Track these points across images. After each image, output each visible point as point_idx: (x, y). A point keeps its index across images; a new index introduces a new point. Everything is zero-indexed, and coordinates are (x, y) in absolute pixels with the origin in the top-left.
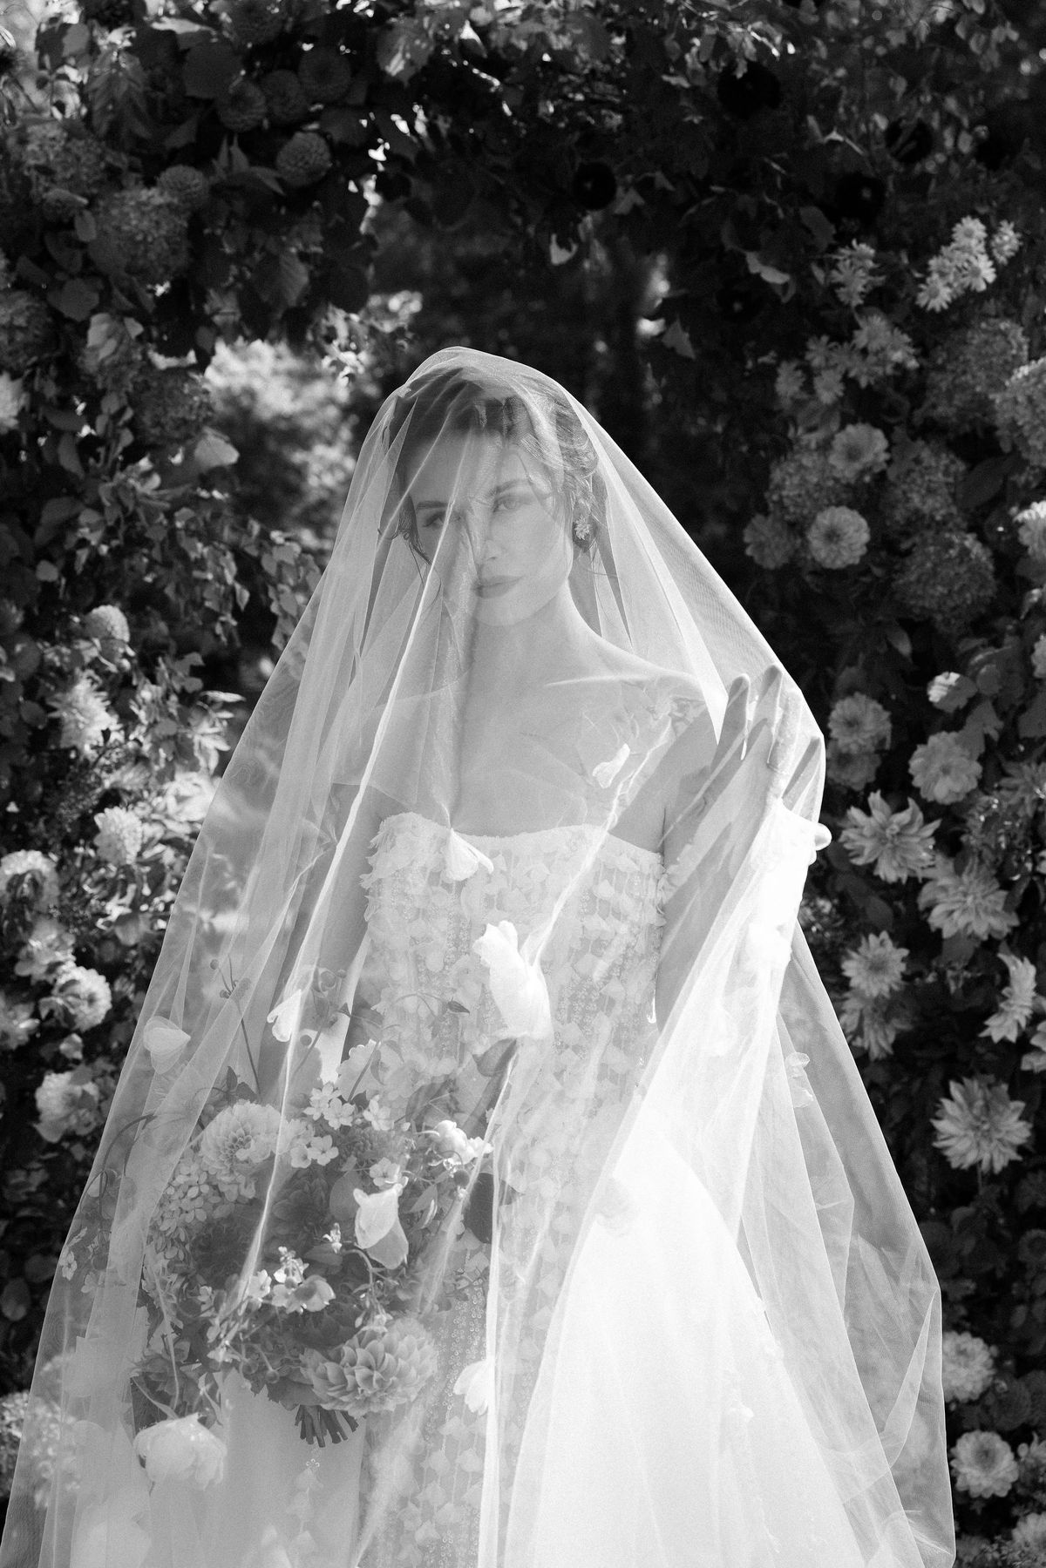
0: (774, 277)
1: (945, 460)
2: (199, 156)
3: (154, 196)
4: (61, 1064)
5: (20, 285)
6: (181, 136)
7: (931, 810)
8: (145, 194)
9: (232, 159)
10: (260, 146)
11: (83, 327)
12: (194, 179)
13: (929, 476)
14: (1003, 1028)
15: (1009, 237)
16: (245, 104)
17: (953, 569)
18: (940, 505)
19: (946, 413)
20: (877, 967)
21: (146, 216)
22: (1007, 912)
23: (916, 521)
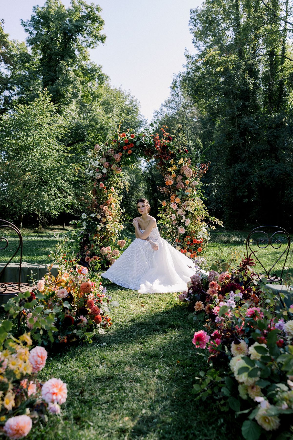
0: (165, 162)
1: (181, 177)
2: (121, 152)
3: (118, 155)
4: (108, 223)
5: (107, 161)
6: (120, 150)
7: (177, 204)
9: (124, 152)
10: (126, 151)
11: (112, 165)
12: (121, 154)
13: (179, 178)
14: (182, 221)
15: (186, 159)
16: (125, 148)
17: (180, 186)
18: (180, 180)
19: (181, 173)
20: (174, 217)
21: (117, 157)
22: (184, 213)
23: (179, 182)
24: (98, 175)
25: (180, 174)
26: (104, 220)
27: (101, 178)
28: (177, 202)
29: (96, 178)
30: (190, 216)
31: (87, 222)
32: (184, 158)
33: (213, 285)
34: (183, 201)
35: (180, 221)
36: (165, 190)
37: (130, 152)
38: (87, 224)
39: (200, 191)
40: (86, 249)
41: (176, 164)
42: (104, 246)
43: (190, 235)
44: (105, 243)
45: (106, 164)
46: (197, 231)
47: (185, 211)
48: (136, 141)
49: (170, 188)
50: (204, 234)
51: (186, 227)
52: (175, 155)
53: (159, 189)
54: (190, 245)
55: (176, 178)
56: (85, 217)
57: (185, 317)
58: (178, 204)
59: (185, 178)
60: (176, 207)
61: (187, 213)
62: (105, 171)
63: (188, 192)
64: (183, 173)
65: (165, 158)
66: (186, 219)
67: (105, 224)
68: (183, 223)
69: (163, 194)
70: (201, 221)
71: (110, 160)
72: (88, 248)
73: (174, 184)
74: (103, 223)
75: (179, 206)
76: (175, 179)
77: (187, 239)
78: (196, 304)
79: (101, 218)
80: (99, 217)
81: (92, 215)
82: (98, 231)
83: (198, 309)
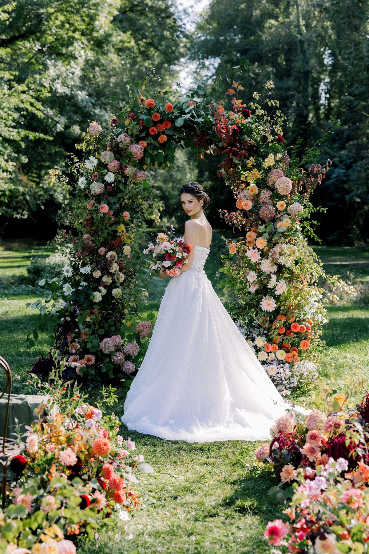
0: (237, 162)
1: (268, 192)
2: (145, 139)
4: (116, 287)
5: (116, 159)
6: (143, 135)
7: (259, 250)
8: (137, 146)
9: (150, 140)
10: (156, 137)
11: (126, 167)
12: (145, 143)
13: (265, 195)
14: (270, 286)
15: (279, 156)
16: (154, 130)
17: (267, 211)
18: (267, 200)
19: (270, 184)
20: (252, 277)
21: (137, 149)
22: (275, 269)
23: (264, 202)
24: (97, 188)
25: (267, 187)
26: (107, 280)
27: (103, 194)
28: (260, 246)
29: (93, 193)
30: (286, 275)
31: (72, 286)
32: (275, 155)
33: (314, 437)
34: (272, 244)
35: (266, 285)
36: (236, 219)
37: (163, 138)
38: (73, 290)
39: (307, 224)
40: (69, 339)
41: (258, 166)
42: (107, 335)
43: (285, 315)
44: (110, 327)
45: (114, 164)
46: (299, 307)
47: (277, 264)
48: (176, 117)
49: (245, 214)
50: (314, 311)
51: (277, 298)
52: (257, 148)
53: (223, 214)
54: (285, 334)
55: (258, 195)
56: (70, 274)
57: (264, 492)
58: (262, 250)
59: (276, 196)
60: (259, 257)
61: (281, 269)
62: (110, 178)
63: (284, 224)
64: (273, 184)
65: (235, 154)
66: (278, 280)
67: (110, 288)
68: (271, 289)
69: (231, 228)
70: (310, 285)
71: (121, 156)
72: (75, 337)
73: (254, 207)
74: (105, 287)
75: (264, 255)
76: (256, 198)
77: (279, 323)
78: (283, 470)
79: (101, 277)
80: (97, 274)
81: (83, 270)
82: (95, 303)
83: (286, 479)
